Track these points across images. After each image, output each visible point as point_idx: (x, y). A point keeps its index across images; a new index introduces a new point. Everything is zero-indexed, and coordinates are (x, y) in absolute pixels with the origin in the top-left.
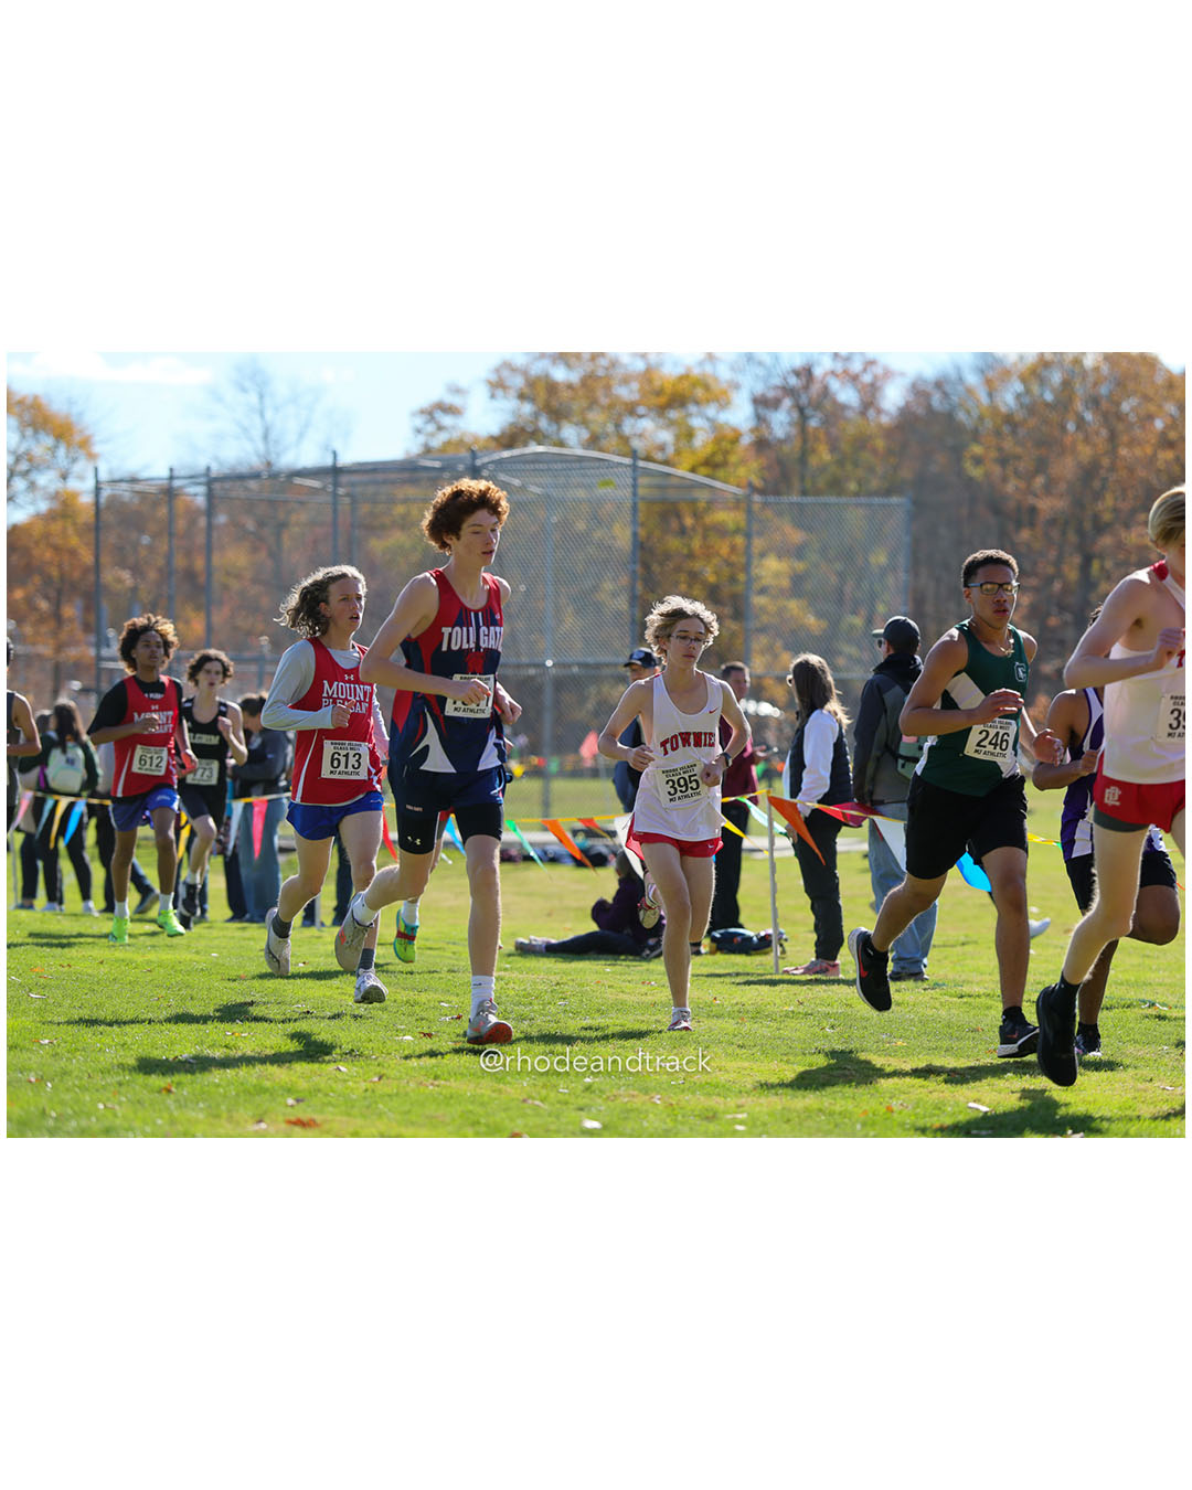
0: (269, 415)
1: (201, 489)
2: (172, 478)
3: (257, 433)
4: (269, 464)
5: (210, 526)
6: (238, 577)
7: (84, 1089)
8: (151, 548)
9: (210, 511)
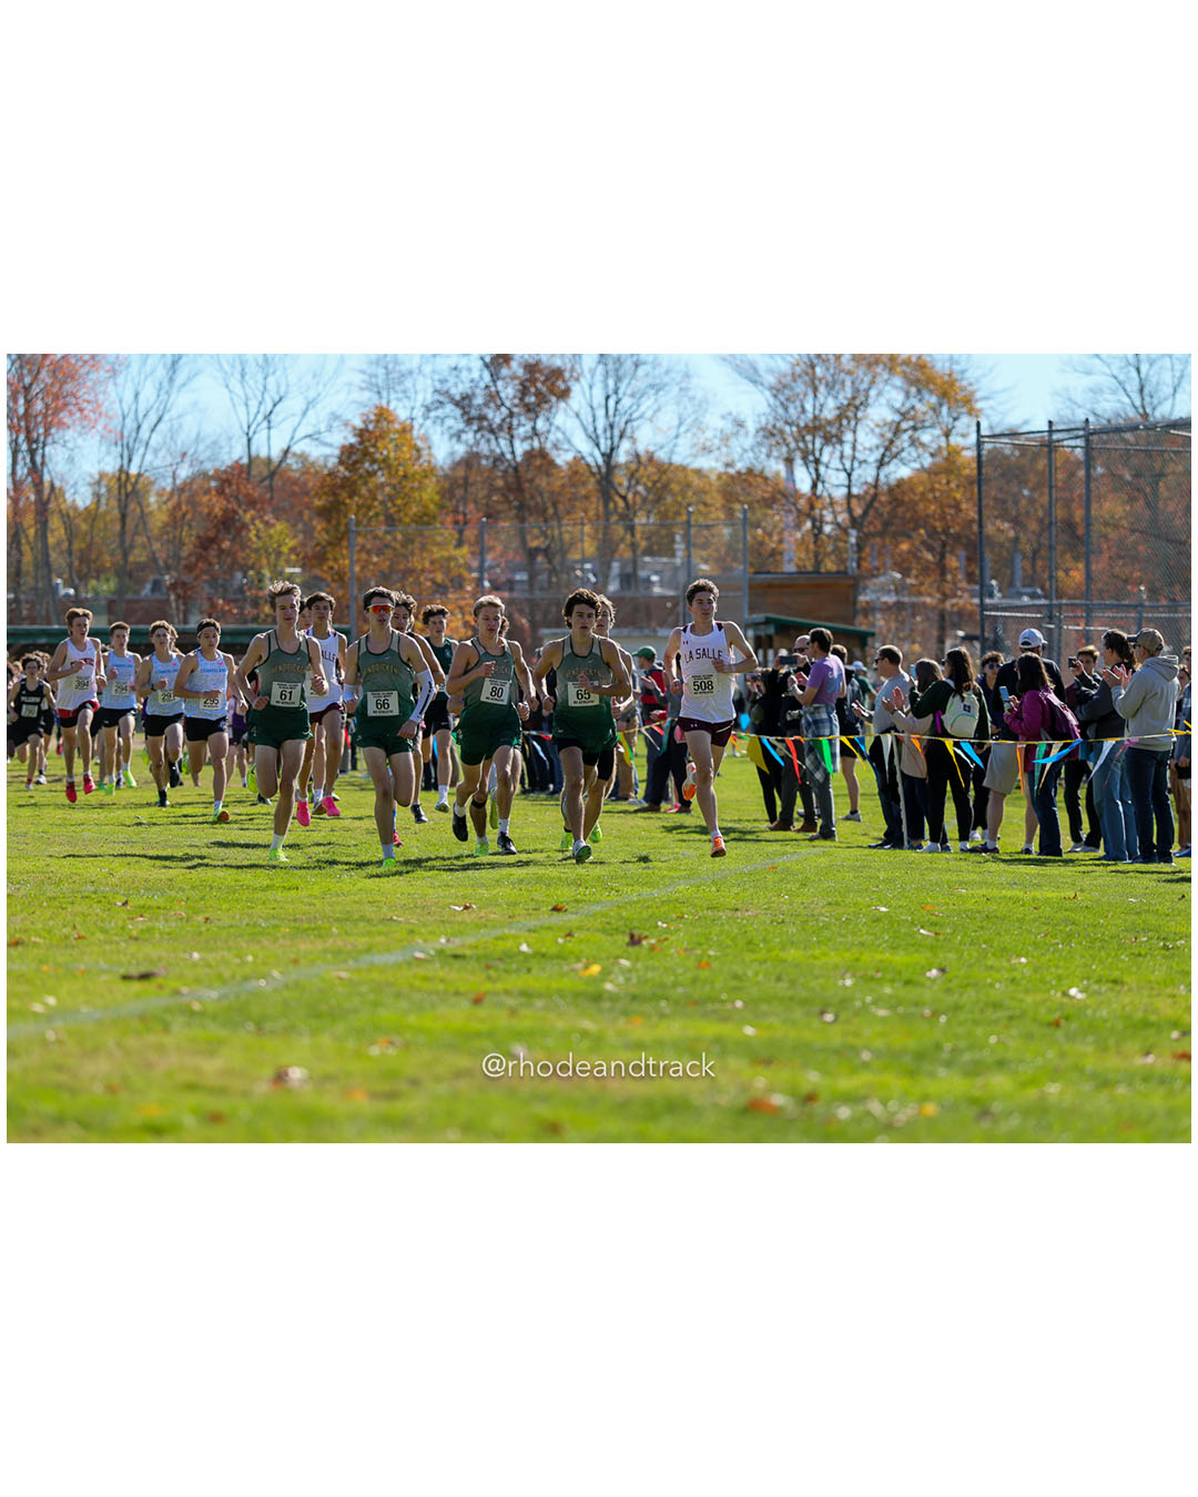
0: (1144, 369)
1: (1080, 442)
2: (1051, 432)
3: (1133, 387)
4: (1145, 415)
5: (1088, 476)
6: (1116, 527)
7: (976, 1023)
8: (1032, 501)
9: (1089, 463)
